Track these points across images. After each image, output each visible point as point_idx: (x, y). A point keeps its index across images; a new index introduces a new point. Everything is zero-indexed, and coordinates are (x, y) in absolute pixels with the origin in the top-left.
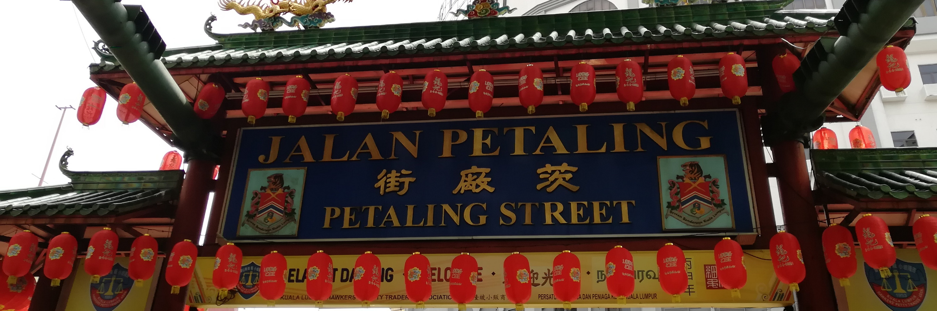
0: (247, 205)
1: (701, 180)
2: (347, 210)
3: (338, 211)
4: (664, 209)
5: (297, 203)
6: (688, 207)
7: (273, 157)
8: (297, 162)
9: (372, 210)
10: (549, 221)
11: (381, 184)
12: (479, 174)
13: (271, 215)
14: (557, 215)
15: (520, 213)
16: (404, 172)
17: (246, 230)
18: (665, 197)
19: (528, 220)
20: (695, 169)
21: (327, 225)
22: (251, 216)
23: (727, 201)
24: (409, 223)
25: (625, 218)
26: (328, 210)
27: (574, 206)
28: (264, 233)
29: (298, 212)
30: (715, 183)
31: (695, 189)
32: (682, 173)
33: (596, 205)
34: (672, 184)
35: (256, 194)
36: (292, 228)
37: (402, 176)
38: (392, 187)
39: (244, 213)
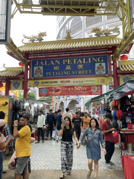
0: (35, 72)
1: (101, 67)
2: (50, 73)
3: (48, 73)
4: (96, 71)
5: (42, 72)
6: (99, 71)
7: (37, 65)
8: (41, 65)
9: (53, 72)
10: (79, 73)
11: (54, 69)
12: (69, 67)
13: (38, 74)
14: (80, 72)
15: (75, 72)
16: (58, 67)
17: (35, 76)
18: (96, 69)
19: (76, 74)
20: (101, 65)
21: (47, 75)
22: (35, 74)
23: (105, 70)
24: (59, 74)
25: (90, 73)
26: (47, 73)
27: (83, 71)
28: (38, 77)
29: (42, 73)
30: (103, 67)
31: (101, 68)
32: (99, 66)
33: (86, 71)
34: (97, 67)
35: (36, 71)
36: (42, 76)
37: (57, 67)
38: (56, 69)
39: (34, 74)
